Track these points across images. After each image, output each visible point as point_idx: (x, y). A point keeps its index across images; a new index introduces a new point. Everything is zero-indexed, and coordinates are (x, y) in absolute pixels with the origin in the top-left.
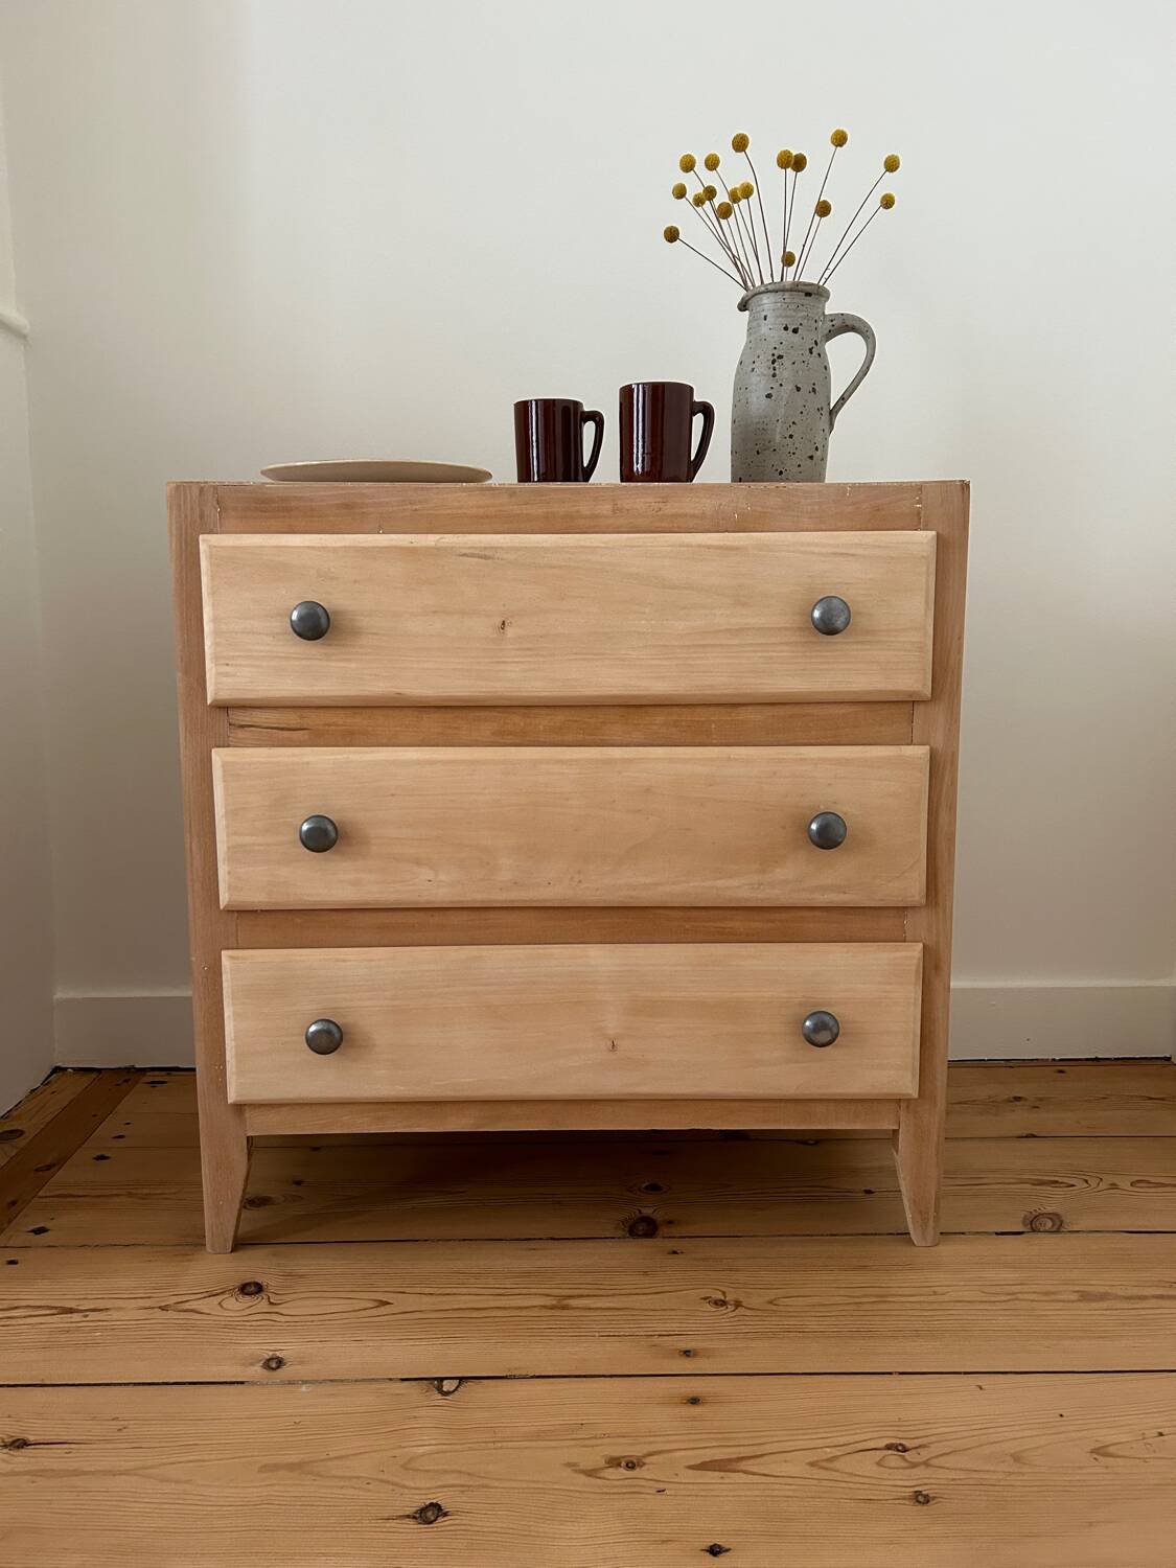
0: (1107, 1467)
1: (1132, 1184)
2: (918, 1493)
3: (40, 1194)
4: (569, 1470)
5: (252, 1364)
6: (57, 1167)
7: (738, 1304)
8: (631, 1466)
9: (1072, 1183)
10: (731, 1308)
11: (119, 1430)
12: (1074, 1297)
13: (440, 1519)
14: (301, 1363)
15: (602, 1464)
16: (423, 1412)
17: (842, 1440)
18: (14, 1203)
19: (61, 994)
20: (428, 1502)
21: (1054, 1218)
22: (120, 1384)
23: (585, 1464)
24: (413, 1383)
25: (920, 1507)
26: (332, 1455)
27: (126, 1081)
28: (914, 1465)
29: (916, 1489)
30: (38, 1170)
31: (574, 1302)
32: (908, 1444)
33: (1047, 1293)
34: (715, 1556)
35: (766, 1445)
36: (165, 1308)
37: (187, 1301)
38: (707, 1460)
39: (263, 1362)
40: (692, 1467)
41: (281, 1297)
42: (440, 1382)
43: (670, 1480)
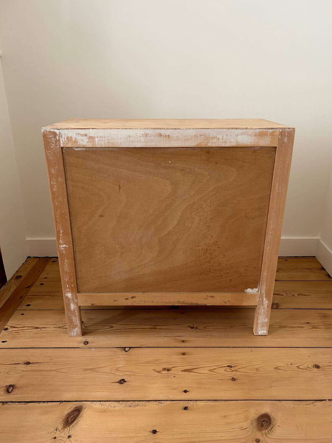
0: (277, 372)
1: (298, 295)
2: (233, 378)
3: (28, 295)
4: (154, 371)
5: (81, 343)
6: (31, 287)
7: (197, 328)
8: (168, 370)
9: (283, 294)
10: (195, 329)
11: (51, 360)
12: (278, 327)
13: (124, 383)
14: (92, 343)
15: (162, 370)
16: (121, 356)
17: (217, 364)
18: (21, 297)
19: (27, 239)
20: (122, 379)
21: (277, 304)
22: (50, 348)
23: (158, 370)
24: (119, 348)
25: (233, 381)
26: (100, 366)
27: (46, 261)
28: (233, 371)
29: (233, 377)
30: (26, 288)
31: (157, 327)
32: (232, 365)
33: (272, 326)
34: (185, 393)
35: (200, 366)
36: (59, 327)
37: (65, 326)
38: (186, 369)
39: (83, 342)
40: (182, 371)
41: (87, 325)
42: (125, 348)
43: (177, 374)
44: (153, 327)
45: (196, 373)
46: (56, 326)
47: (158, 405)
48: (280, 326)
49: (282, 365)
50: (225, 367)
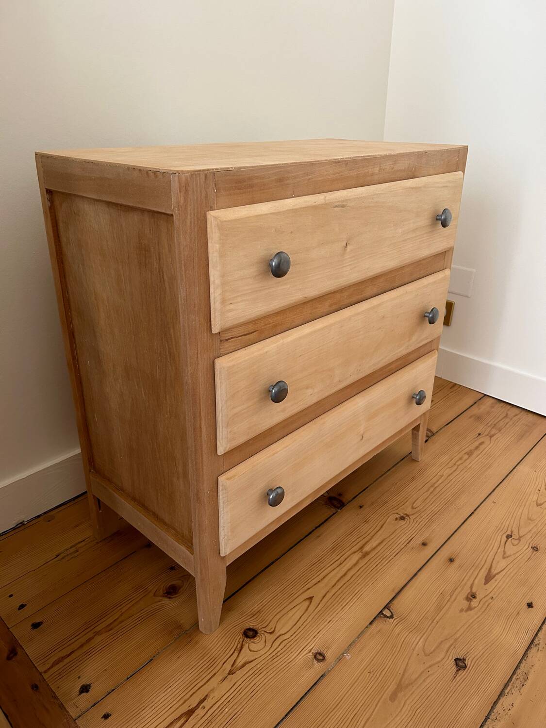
2: (533, 548)
3: (41, 671)
4: (464, 612)
5: (313, 664)
7: (407, 515)
8: (474, 596)
10: (408, 518)
13: (466, 662)
14: (328, 648)
15: (468, 603)
17: (497, 544)
18: (35, 686)
20: (453, 660)
23: (464, 606)
24: (376, 622)
25: (539, 552)
26: (401, 672)
28: (519, 539)
29: (530, 547)
31: (367, 548)
32: (509, 533)
33: (461, 459)
34: (532, 607)
35: (487, 561)
36: (231, 673)
37: (235, 661)
38: (484, 578)
39: (315, 660)
40: (486, 583)
41: (269, 627)
42: (383, 614)
43: (488, 593)
44: (361, 554)
45: (500, 572)
46: (218, 678)
47: (539, 651)
48: (468, 455)
49: (535, 497)
50: (506, 541)
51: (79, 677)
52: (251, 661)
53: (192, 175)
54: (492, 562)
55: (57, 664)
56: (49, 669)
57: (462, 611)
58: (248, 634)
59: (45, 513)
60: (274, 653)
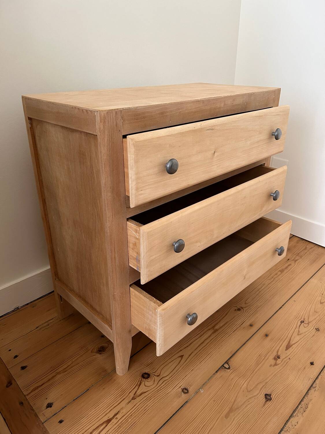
3: (25, 394)
5: (181, 395)
6: (13, 381)
7: (242, 308)
8: (279, 357)
13: (272, 396)
14: (191, 386)
15: (275, 361)
16: (232, 376)
20: (264, 395)
23: (272, 363)
24: (220, 371)
25: (320, 332)
26: (233, 401)
28: (308, 324)
29: (315, 328)
30: (7, 387)
31: (217, 327)
32: (302, 320)
33: (276, 274)
34: (313, 365)
35: (288, 336)
36: (133, 398)
37: (136, 392)
38: (286, 346)
39: (182, 393)
40: (286, 350)
41: (157, 372)
42: (224, 366)
43: (287, 355)
44: (213, 330)
45: (295, 343)
46: (126, 401)
47: (316, 391)
48: (281, 272)
49: (320, 298)
50: (300, 325)
51: (47, 399)
52: (146, 392)
53: (108, 113)
54: (291, 337)
55: (34, 390)
56: (30, 393)
57: (271, 366)
58: (144, 376)
59: (31, 302)
60: (159, 388)
